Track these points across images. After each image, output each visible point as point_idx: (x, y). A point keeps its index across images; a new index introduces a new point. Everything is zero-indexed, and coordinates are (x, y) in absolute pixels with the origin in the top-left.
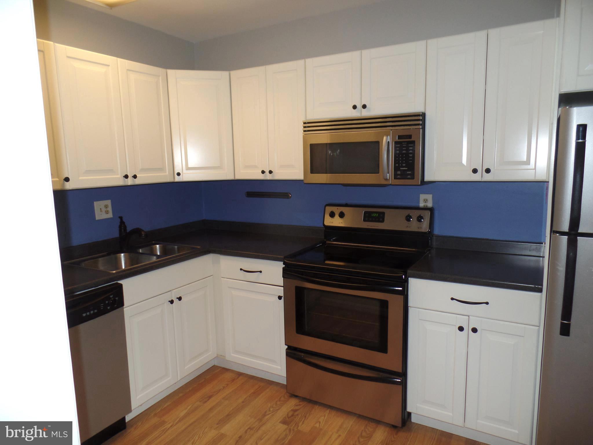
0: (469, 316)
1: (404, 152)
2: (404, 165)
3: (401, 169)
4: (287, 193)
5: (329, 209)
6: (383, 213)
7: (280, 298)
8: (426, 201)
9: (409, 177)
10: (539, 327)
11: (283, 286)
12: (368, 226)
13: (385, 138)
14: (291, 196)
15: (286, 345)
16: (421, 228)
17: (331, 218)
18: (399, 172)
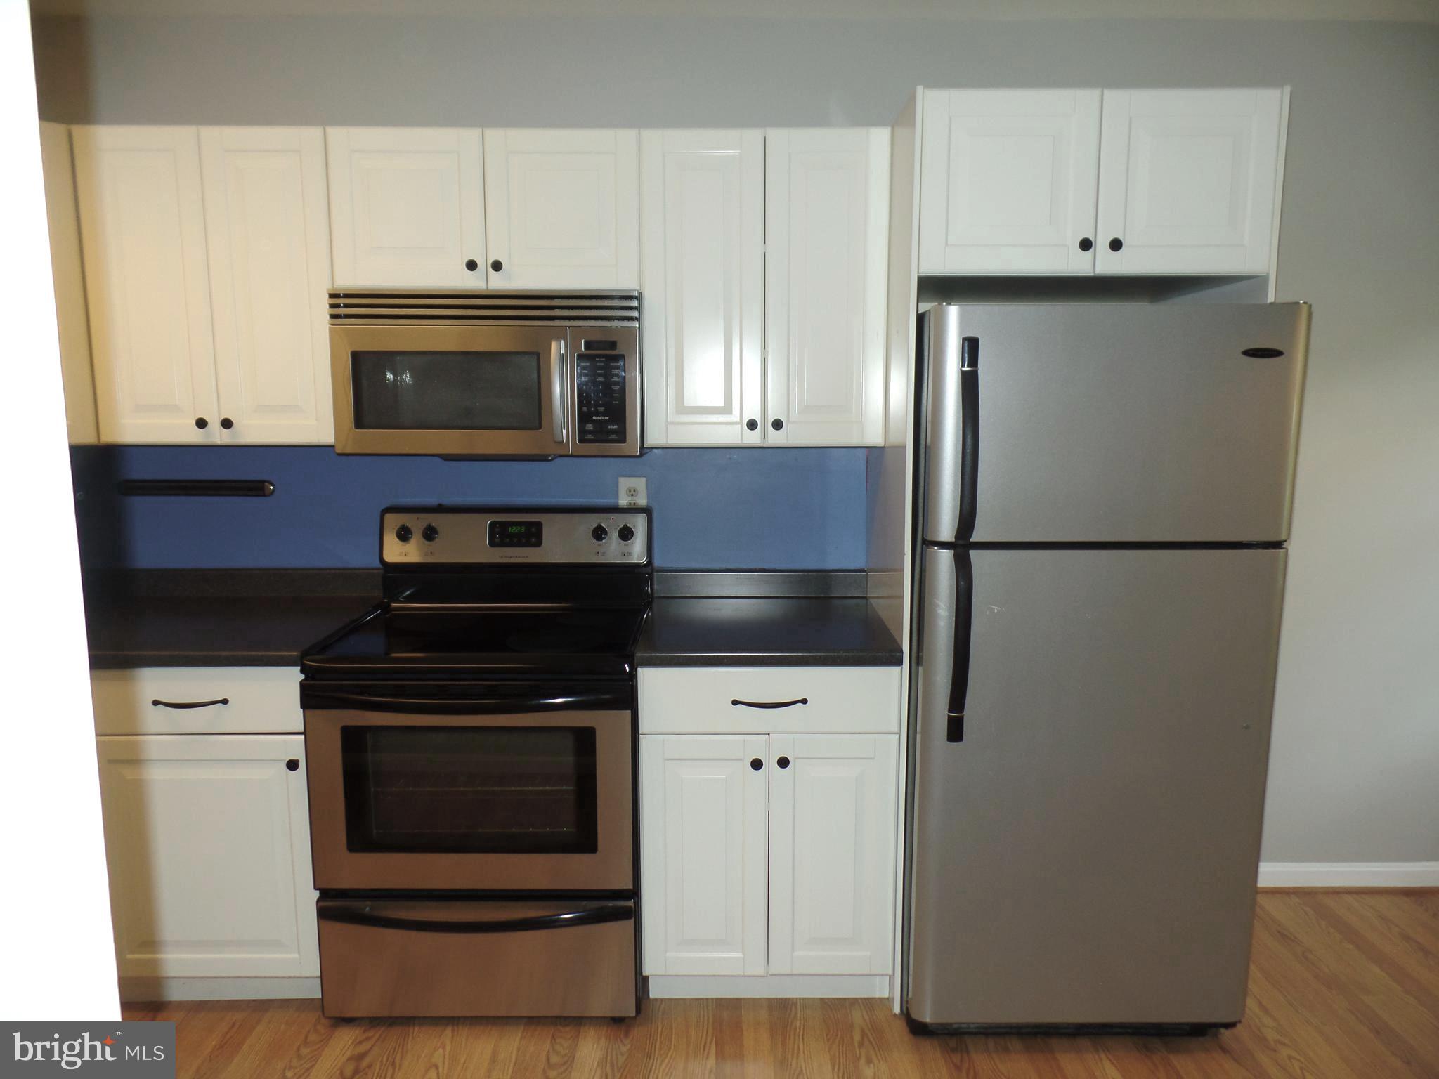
0: (769, 735)
1: (600, 379)
2: (601, 409)
3: (595, 418)
4: (263, 482)
5: (393, 521)
6: (539, 525)
7: (292, 765)
8: (632, 492)
9: (613, 437)
10: (897, 733)
11: (302, 729)
12: (502, 557)
13: (554, 345)
14: (274, 490)
15: (315, 888)
16: (630, 554)
17: (400, 543)
18: (589, 427)
